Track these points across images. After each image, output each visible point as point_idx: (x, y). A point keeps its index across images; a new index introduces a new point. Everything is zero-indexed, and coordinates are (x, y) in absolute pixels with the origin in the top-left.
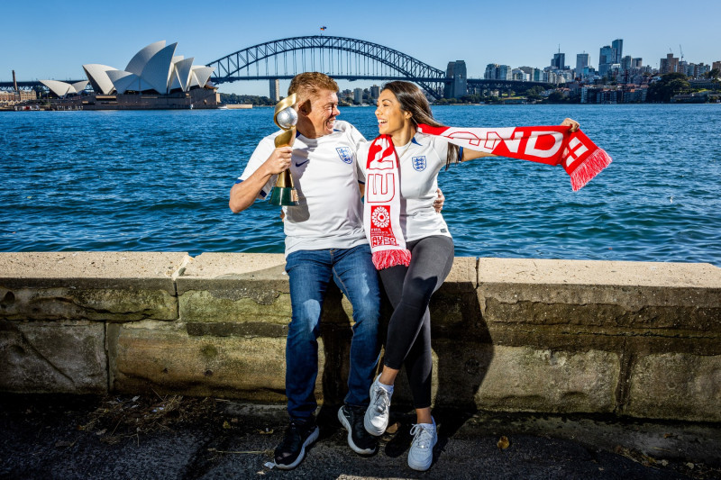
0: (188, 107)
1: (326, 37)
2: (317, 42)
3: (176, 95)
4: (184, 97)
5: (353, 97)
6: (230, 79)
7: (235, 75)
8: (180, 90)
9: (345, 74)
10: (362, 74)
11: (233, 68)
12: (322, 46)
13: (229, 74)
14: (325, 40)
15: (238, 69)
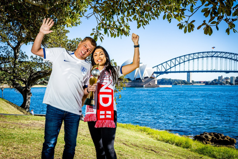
0: (142, 86)
1: (214, 52)
2: (210, 54)
3: (138, 81)
4: (141, 82)
5: (229, 81)
6: (166, 72)
7: (169, 71)
8: (140, 79)
9: (223, 70)
10: (233, 70)
11: (168, 67)
12: (212, 56)
13: (166, 70)
14: (214, 53)
15: (171, 68)
